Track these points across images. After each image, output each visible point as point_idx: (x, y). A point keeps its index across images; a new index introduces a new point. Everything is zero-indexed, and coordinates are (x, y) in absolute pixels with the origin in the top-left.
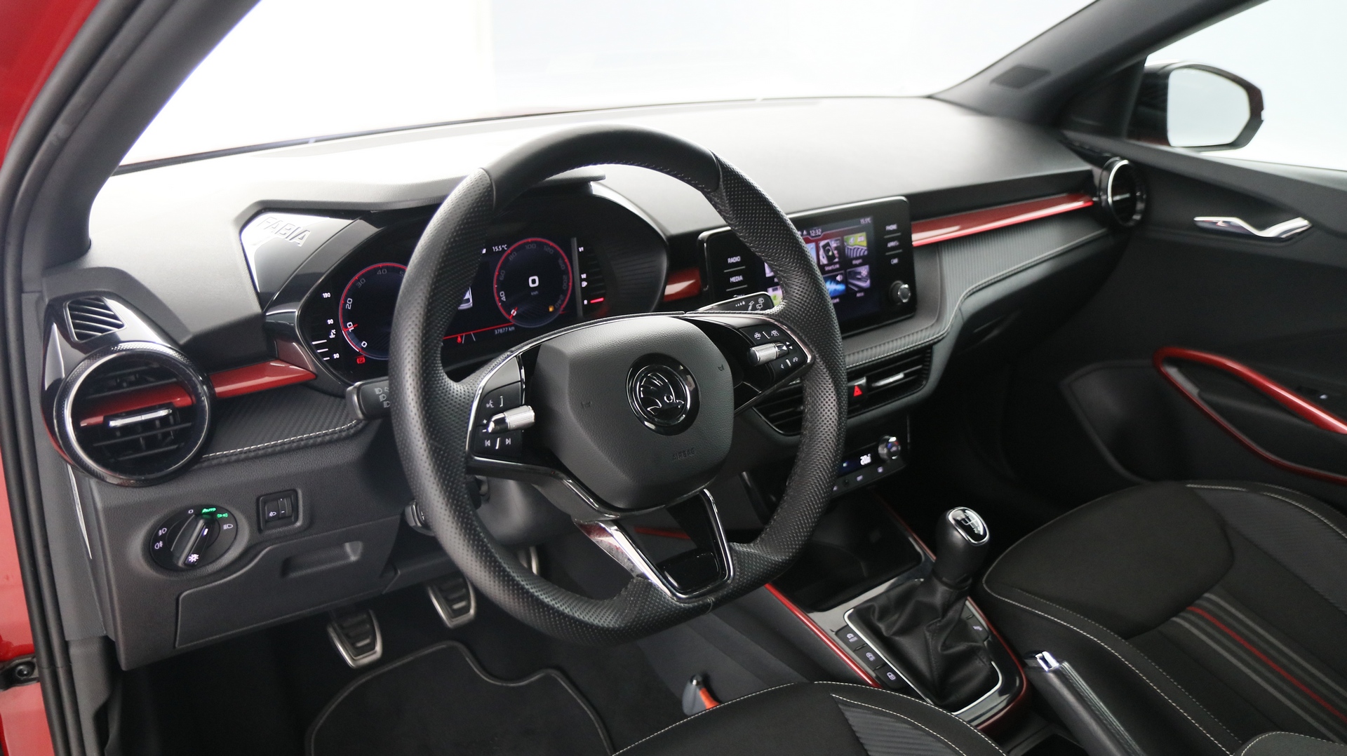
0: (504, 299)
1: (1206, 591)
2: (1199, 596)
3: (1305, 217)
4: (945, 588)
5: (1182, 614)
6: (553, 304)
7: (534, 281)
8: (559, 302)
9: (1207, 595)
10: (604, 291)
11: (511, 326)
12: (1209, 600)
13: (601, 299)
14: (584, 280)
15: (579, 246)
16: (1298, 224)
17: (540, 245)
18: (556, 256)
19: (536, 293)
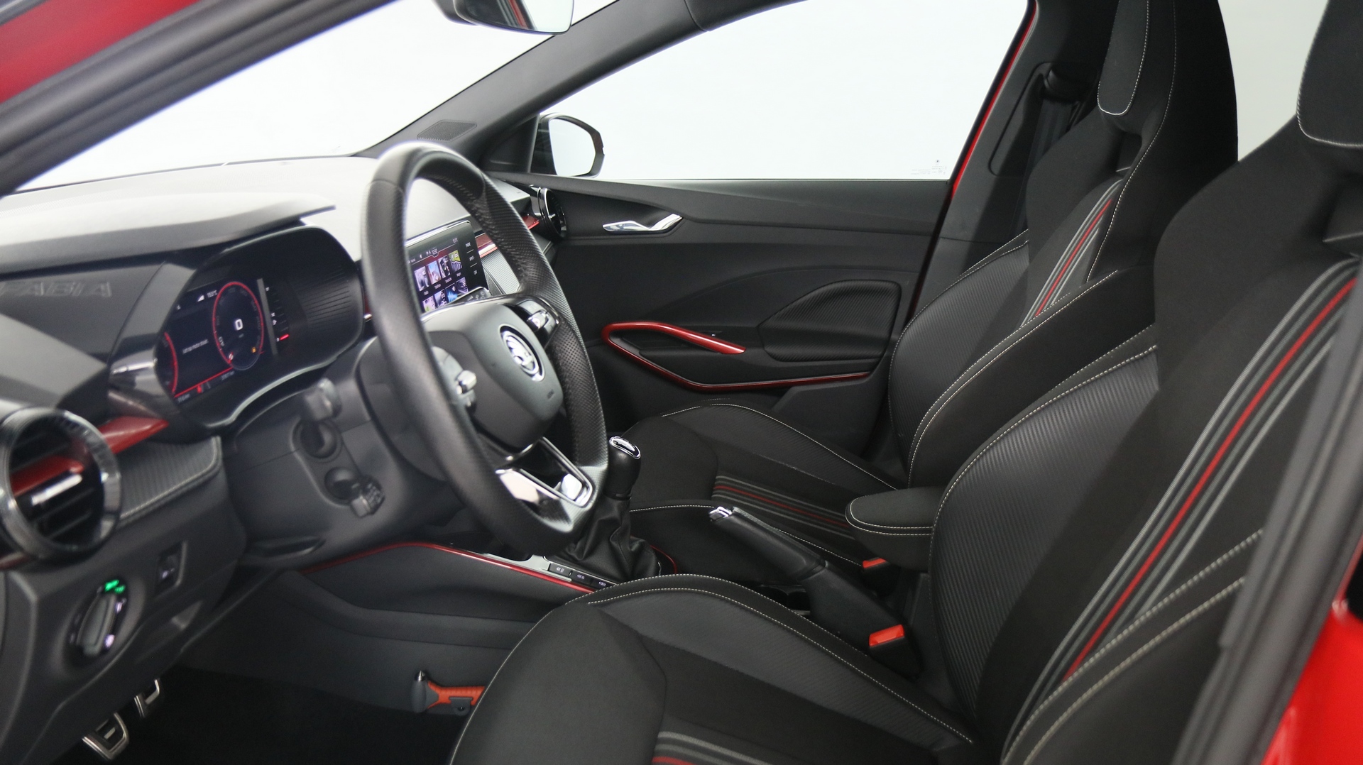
0: (222, 344)
1: (716, 475)
2: (715, 480)
3: (677, 213)
4: (620, 502)
5: (714, 492)
6: (253, 345)
7: (239, 324)
8: (258, 343)
9: (717, 477)
10: (287, 328)
11: (231, 370)
12: (719, 479)
13: (286, 336)
14: (273, 318)
15: (265, 287)
16: (673, 219)
17: (238, 288)
18: (249, 298)
19: (241, 336)
